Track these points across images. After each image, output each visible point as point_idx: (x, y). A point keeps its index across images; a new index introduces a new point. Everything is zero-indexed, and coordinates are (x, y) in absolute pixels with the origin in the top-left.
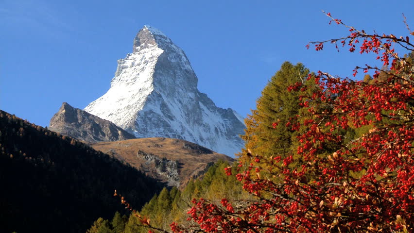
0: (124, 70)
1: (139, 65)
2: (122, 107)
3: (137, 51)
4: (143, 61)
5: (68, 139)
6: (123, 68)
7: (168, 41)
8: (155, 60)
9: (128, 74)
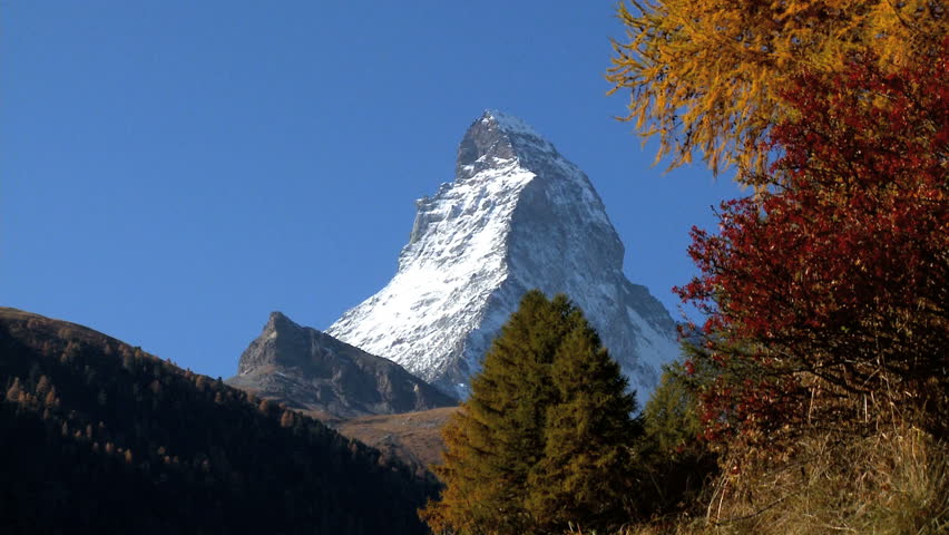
0: (432, 226)
1: (470, 212)
2: (428, 321)
3: (466, 175)
4: (483, 201)
5: (274, 409)
6: (432, 219)
7: (547, 149)
8: (513, 200)
9: (442, 238)
